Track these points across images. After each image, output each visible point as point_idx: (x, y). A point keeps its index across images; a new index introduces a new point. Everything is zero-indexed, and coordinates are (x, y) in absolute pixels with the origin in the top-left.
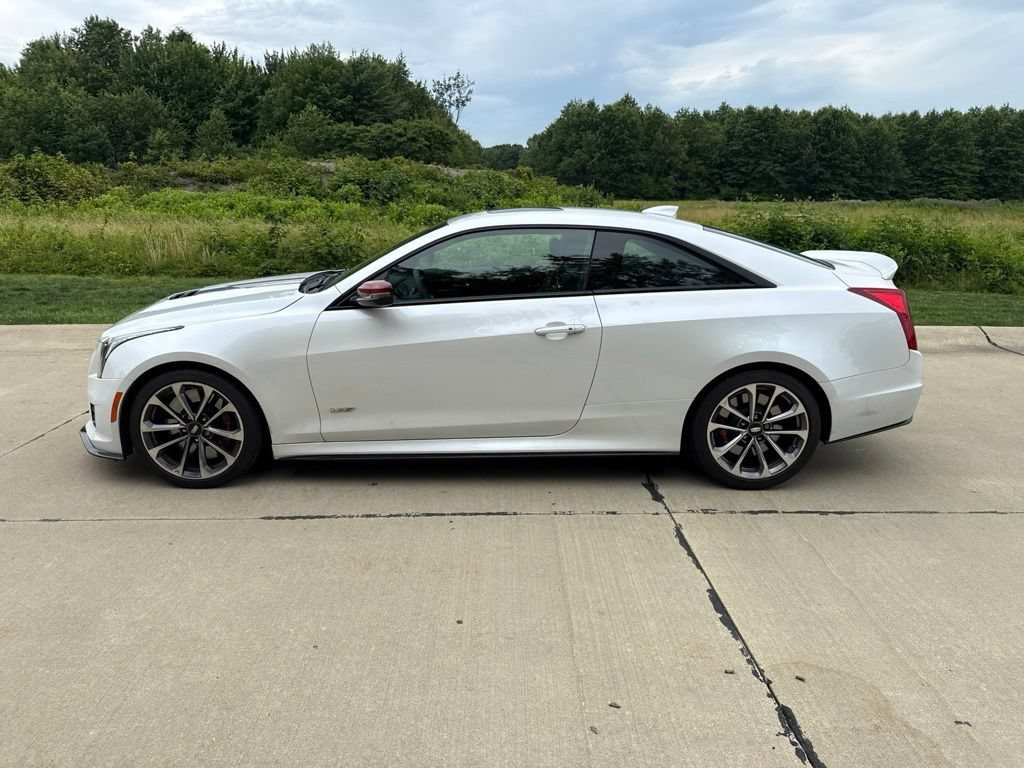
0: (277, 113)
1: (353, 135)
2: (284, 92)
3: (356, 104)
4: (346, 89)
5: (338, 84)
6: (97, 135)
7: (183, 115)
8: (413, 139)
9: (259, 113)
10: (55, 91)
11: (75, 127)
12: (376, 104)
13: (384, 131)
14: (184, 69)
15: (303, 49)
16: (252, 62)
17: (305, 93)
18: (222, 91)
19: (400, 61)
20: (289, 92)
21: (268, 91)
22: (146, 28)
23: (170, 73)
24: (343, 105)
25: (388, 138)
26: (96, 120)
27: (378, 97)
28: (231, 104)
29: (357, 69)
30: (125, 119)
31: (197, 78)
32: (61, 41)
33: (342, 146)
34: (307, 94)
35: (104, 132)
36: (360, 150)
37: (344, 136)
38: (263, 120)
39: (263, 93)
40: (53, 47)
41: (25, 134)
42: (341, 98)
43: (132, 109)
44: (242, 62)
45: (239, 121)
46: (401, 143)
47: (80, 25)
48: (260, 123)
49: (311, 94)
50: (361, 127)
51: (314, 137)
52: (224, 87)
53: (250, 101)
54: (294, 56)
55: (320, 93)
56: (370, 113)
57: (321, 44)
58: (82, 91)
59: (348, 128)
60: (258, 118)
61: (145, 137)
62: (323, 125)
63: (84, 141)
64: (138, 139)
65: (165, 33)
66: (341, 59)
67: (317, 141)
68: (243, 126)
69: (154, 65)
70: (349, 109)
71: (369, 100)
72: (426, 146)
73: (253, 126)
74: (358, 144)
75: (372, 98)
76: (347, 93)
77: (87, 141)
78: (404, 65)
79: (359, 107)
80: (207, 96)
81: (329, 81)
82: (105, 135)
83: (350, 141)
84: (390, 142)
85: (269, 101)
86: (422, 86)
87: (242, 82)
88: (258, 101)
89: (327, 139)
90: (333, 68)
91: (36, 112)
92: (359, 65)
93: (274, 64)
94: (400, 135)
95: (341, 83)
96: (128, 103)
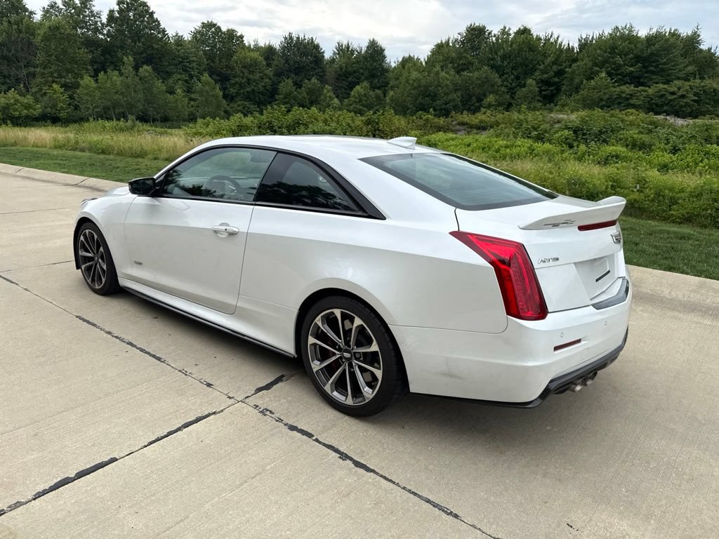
0: (577, 80)
1: (631, 95)
2: (586, 64)
3: (644, 70)
4: (638, 59)
5: (631, 56)
6: (454, 99)
7: (511, 84)
8: (683, 96)
9: (565, 82)
10: (437, 74)
11: (443, 95)
12: (663, 70)
13: (660, 90)
14: (519, 53)
15: (608, 31)
16: (569, 44)
17: (602, 65)
18: (542, 67)
19: (695, 33)
20: (591, 64)
21: (574, 65)
22: (503, 28)
23: (510, 57)
24: (633, 72)
25: (663, 96)
26: (456, 90)
27: (665, 64)
28: (546, 76)
29: (650, 43)
30: (474, 88)
31: (527, 59)
32: (450, 41)
33: (619, 103)
34: (603, 65)
35: (458, 97)
36: (634, 106)
37: (624, 95)
38: (567, 86)
39: (570, 66)
40: (445, 46)
41: (416, 100)
42: (631, 66)
43: (479, 82)
44: (560, 45)
45: (549, 87)
46: (671, 100)
47: (463, 30)
48: (564, 88)
49: (607, 65)
50: (640, 88)
51: (599, 97)
52: (544, 64)
53: (560, 73)
54: (600, 37)
55: (615, 64)
56: (654, 77)
57: (624, 26)
58: (452, 72)
59: (628, 89)
60: (563, 84)
61: (482, 100)
62: (609, 88)
63: (446, 104)
64: (478, 102)
65: (514, 30)
66: (639, 35)
67: (602, 100)
68: (552, 91)
69: (501, 53)
70: (637, 74)
71: (656, 67)
72: (694, 101)
73: (558, 90)
74: (632, 102)
75: (658, 65)
76: (637, 62)
77: (448, 103)
78: (699, 36)
79: (646, 73)
80: (529, 71)
81: (623, 54)
82: (459, 99)
83: (627, 99)
84: (663, 99)
85: (573, 72)
86: (712, 51)
87: (557, 59)
88: (566, 72)
89: (608, 99)
90: (629, 43)
91: (424, 86)
92: (652, 40)
93: (584, 45)
94: (673, 93)
95: (635, 54)
96: (477, 78)
